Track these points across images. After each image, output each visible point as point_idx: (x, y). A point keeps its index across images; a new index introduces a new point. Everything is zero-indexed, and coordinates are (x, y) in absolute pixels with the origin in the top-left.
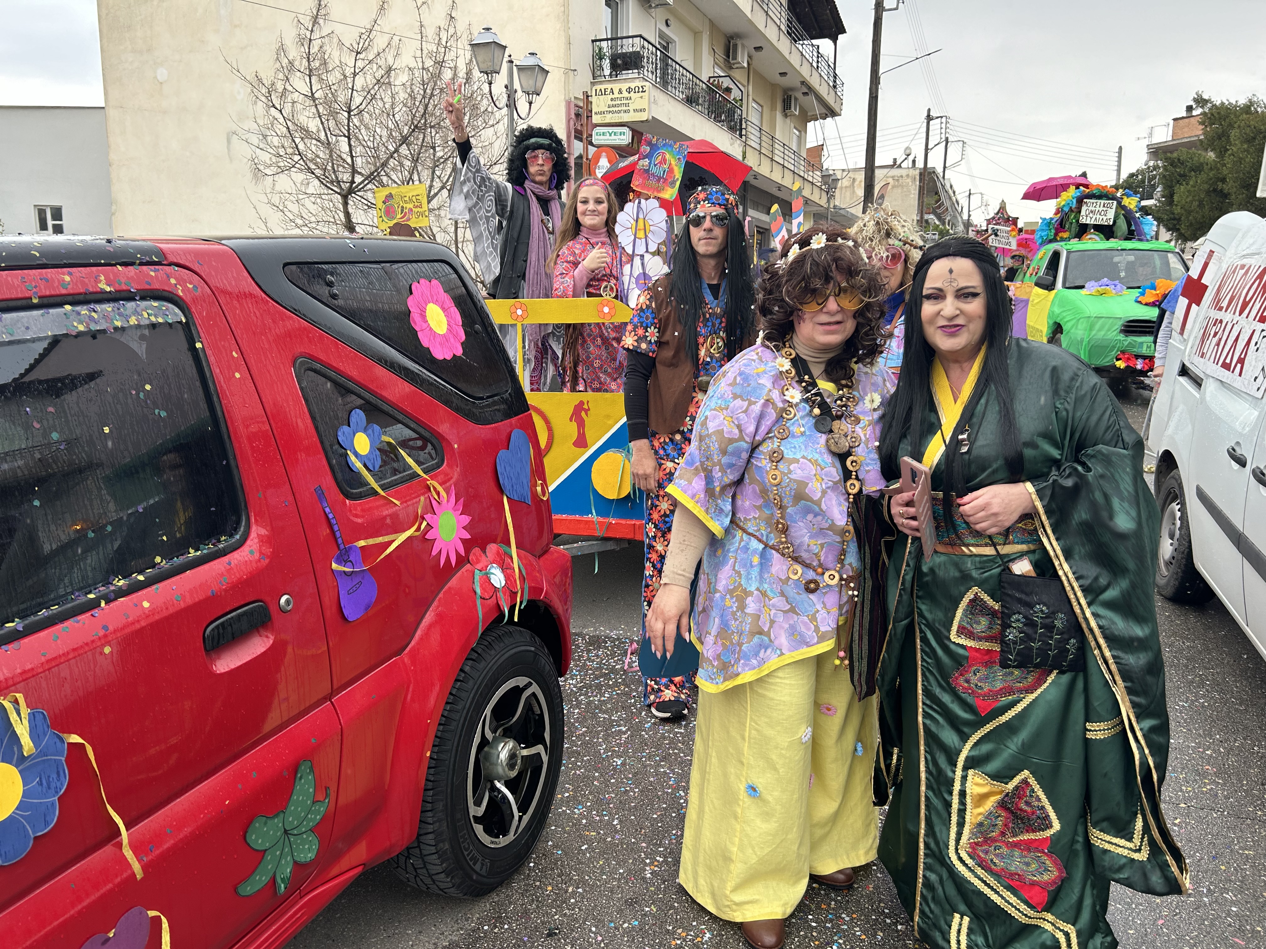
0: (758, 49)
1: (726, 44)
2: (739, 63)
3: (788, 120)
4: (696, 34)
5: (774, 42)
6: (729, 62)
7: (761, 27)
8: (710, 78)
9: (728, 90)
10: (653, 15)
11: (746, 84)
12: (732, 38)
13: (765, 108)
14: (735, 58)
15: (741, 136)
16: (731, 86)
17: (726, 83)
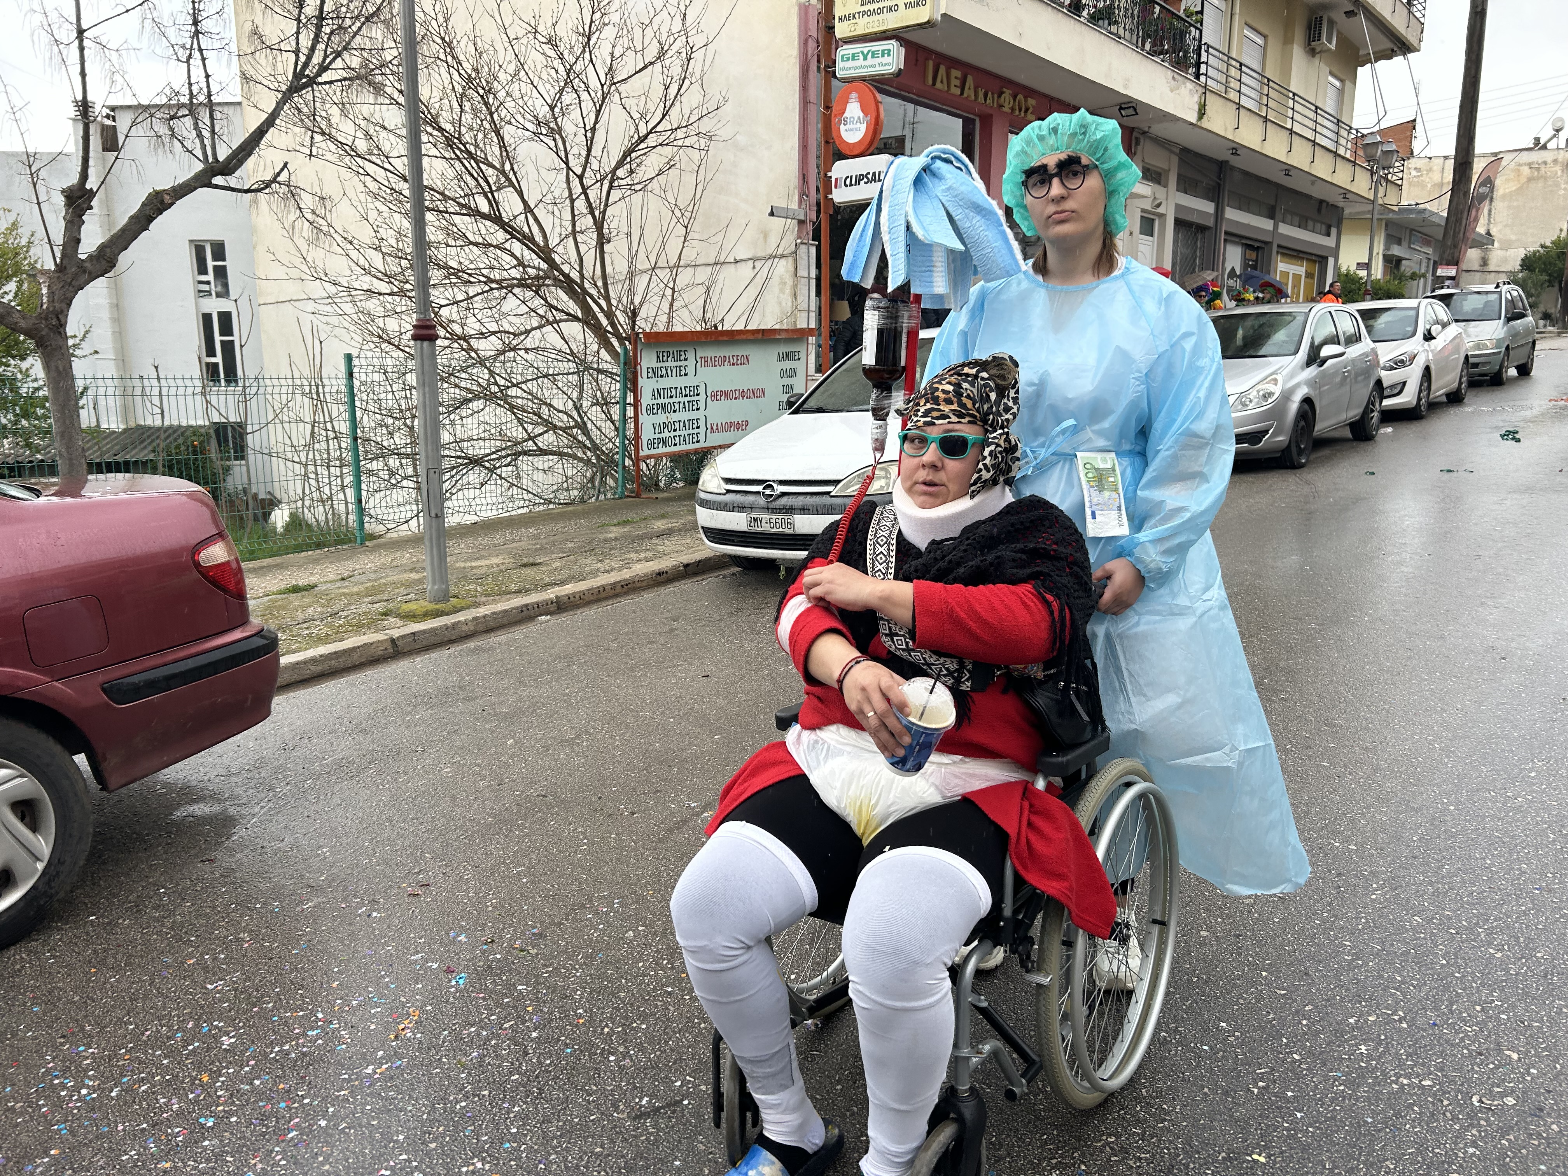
3: (1316, 61)
13: (1270, 39)
15: (1197, 76)
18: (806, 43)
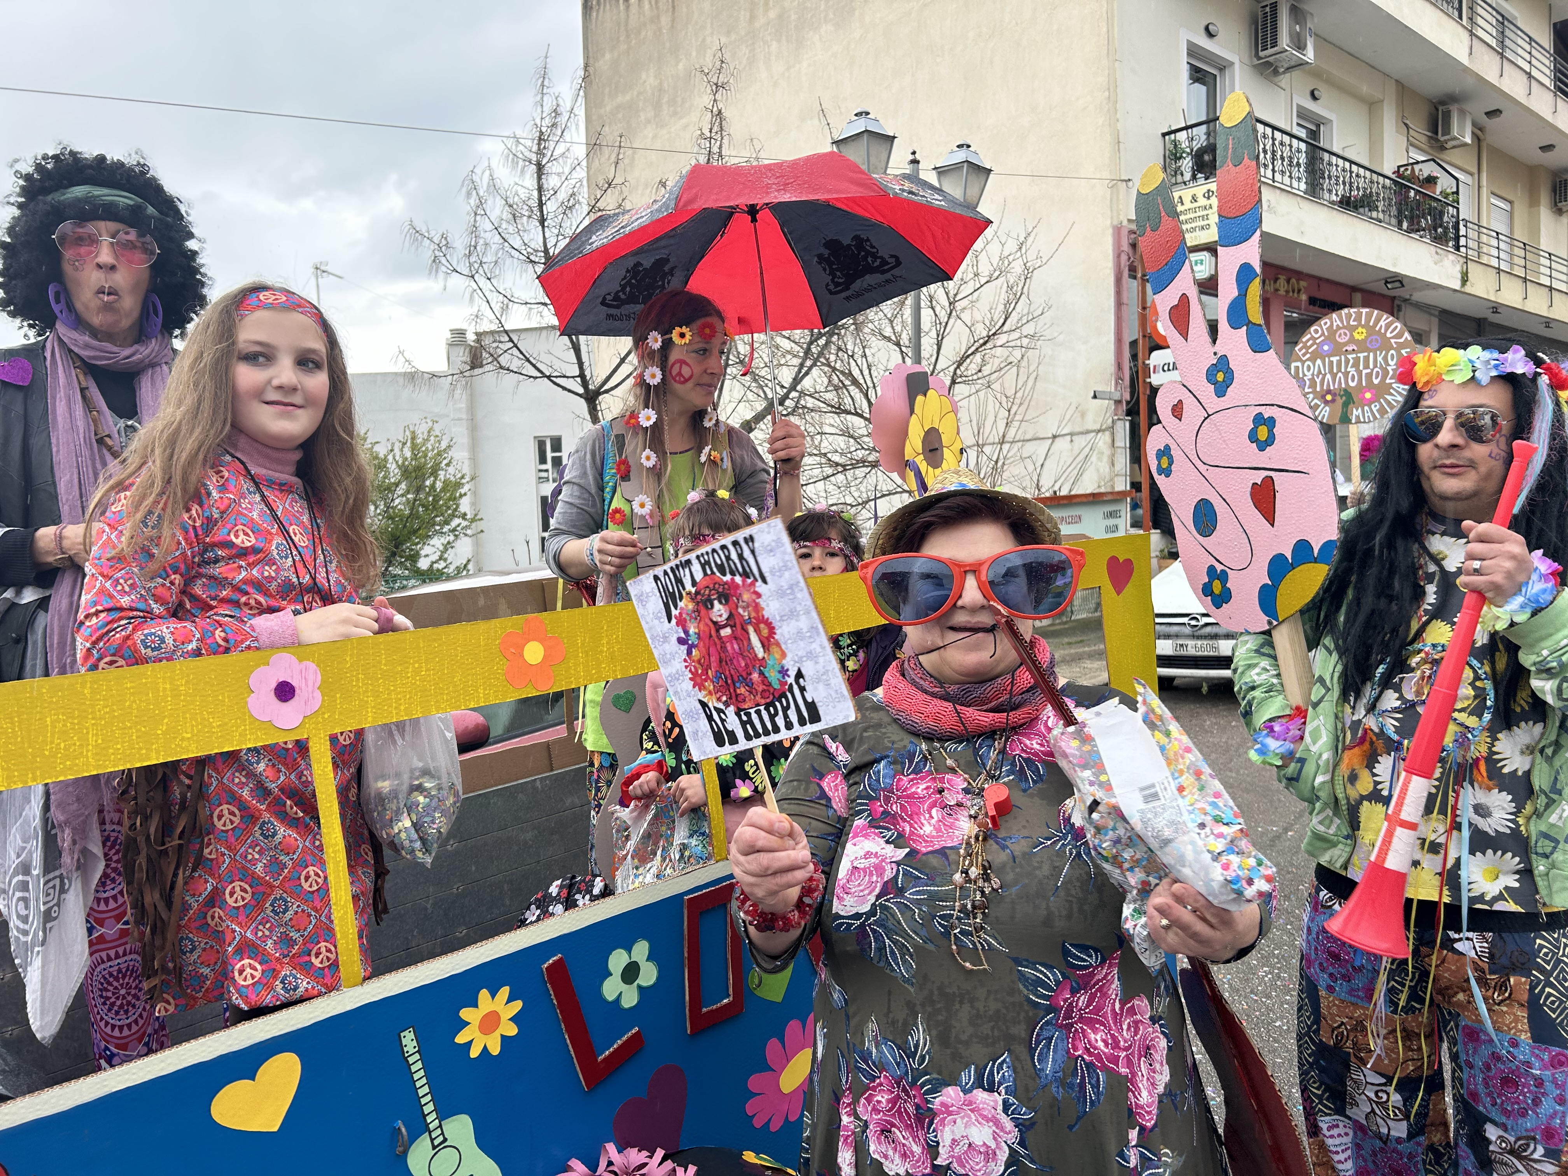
0: (1493, 113)
1: (1430, 114)
2: (1455, 138)
3: (1564, 219)
4: (1372, 106)
5: (1522, 99)
6: (1437, 140)
7: (1492, 76)
8: (1399, 167)
9: (1431, 180)
10: (1283, 84)
11: (1475, 171)
12: (1443, 103)
13: (1516, 205)
14: (1447, 130)
15: (1457, 248)
16: (1435, 174)
17: (1428, 170)
18: (1119, 256)
